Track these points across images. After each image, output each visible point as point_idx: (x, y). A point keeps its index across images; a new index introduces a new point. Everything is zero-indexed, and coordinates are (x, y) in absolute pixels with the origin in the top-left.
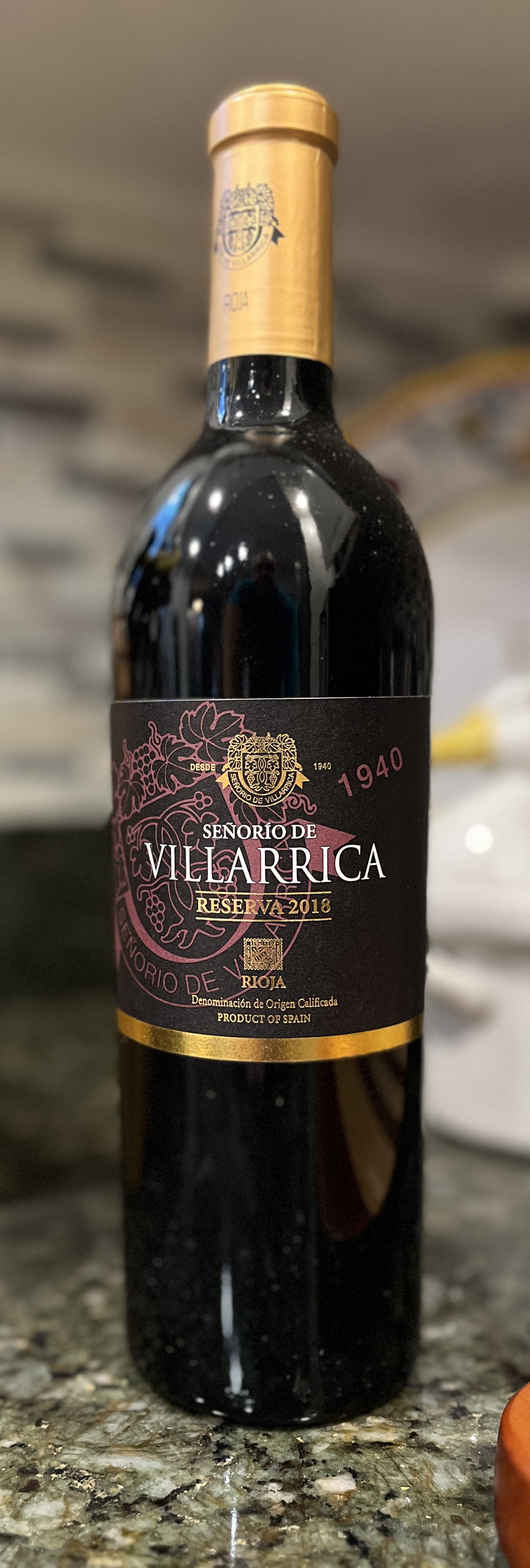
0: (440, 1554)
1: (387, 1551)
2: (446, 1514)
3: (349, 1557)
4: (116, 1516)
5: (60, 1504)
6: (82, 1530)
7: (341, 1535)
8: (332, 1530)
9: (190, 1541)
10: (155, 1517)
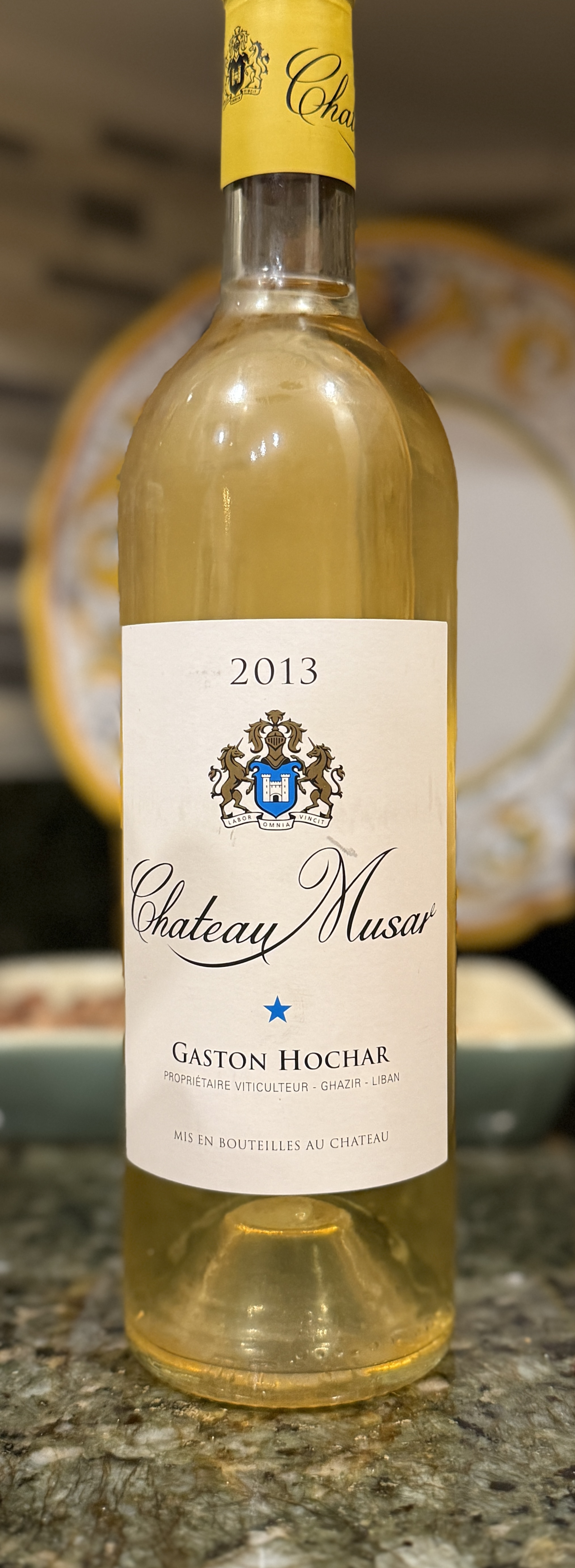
0: (547, 1425)
1: (499, 1429)
2: (541, 1396)
3: (465, 1437)
4: (233, 1432)
5: (170, 1430)
6: (203, 1447)
7: (452, 1422)
8: (442, 1419)
9: (312, 1442)
10: (269, 1428)
